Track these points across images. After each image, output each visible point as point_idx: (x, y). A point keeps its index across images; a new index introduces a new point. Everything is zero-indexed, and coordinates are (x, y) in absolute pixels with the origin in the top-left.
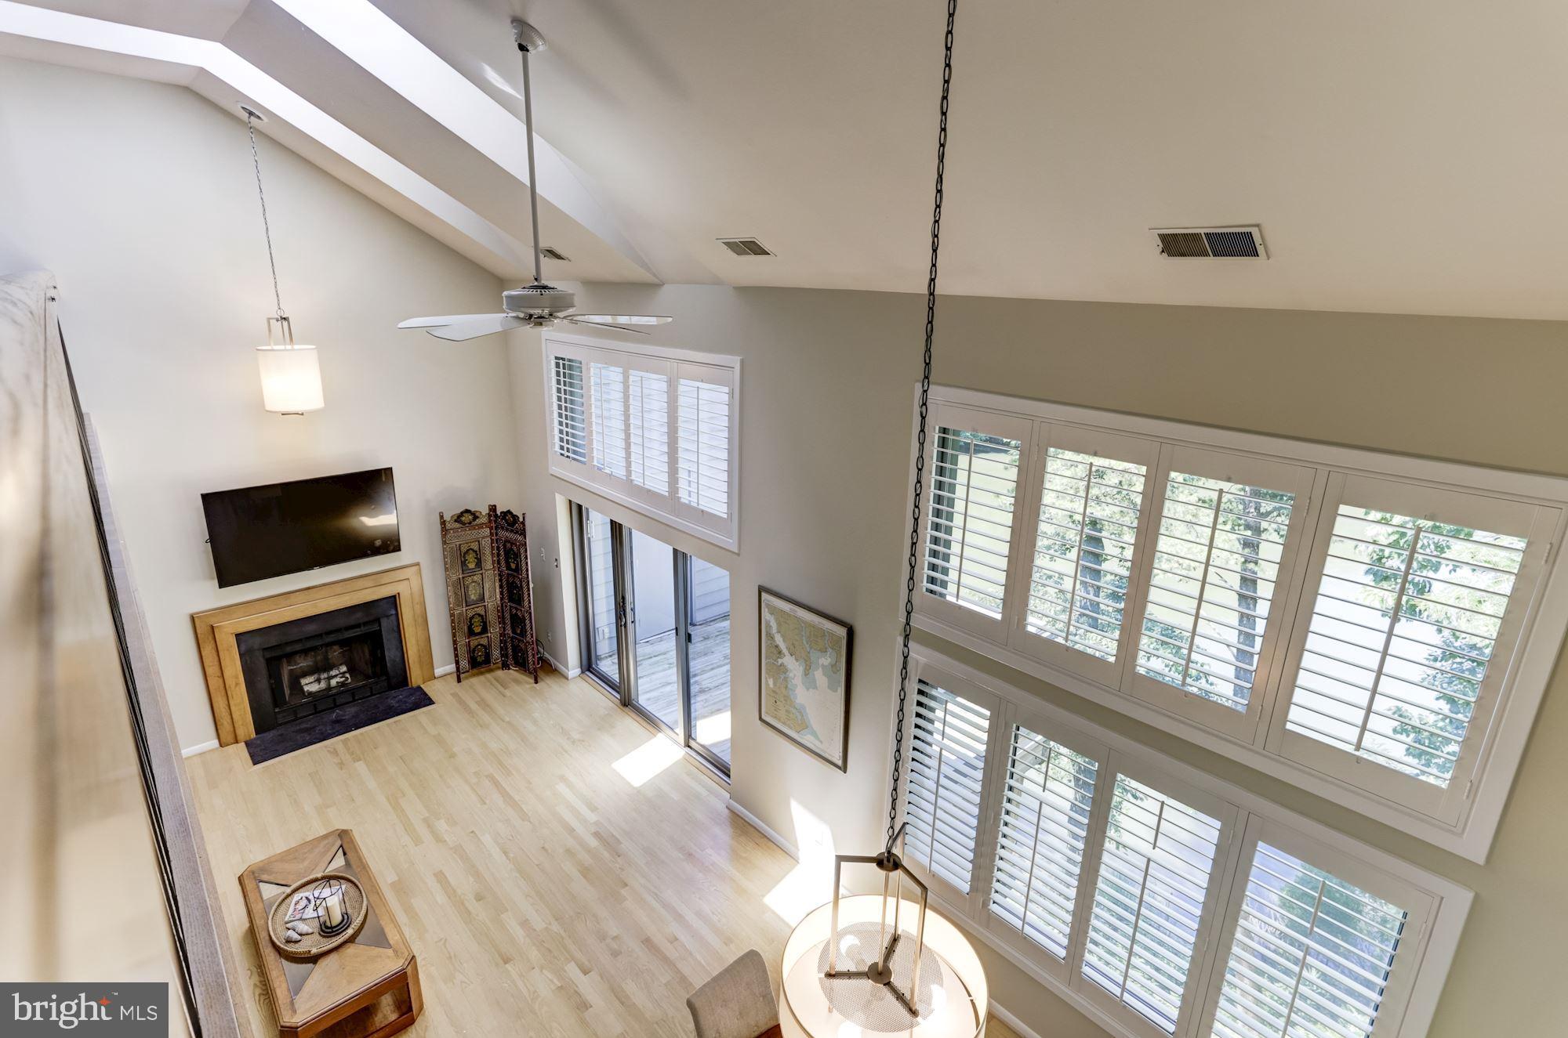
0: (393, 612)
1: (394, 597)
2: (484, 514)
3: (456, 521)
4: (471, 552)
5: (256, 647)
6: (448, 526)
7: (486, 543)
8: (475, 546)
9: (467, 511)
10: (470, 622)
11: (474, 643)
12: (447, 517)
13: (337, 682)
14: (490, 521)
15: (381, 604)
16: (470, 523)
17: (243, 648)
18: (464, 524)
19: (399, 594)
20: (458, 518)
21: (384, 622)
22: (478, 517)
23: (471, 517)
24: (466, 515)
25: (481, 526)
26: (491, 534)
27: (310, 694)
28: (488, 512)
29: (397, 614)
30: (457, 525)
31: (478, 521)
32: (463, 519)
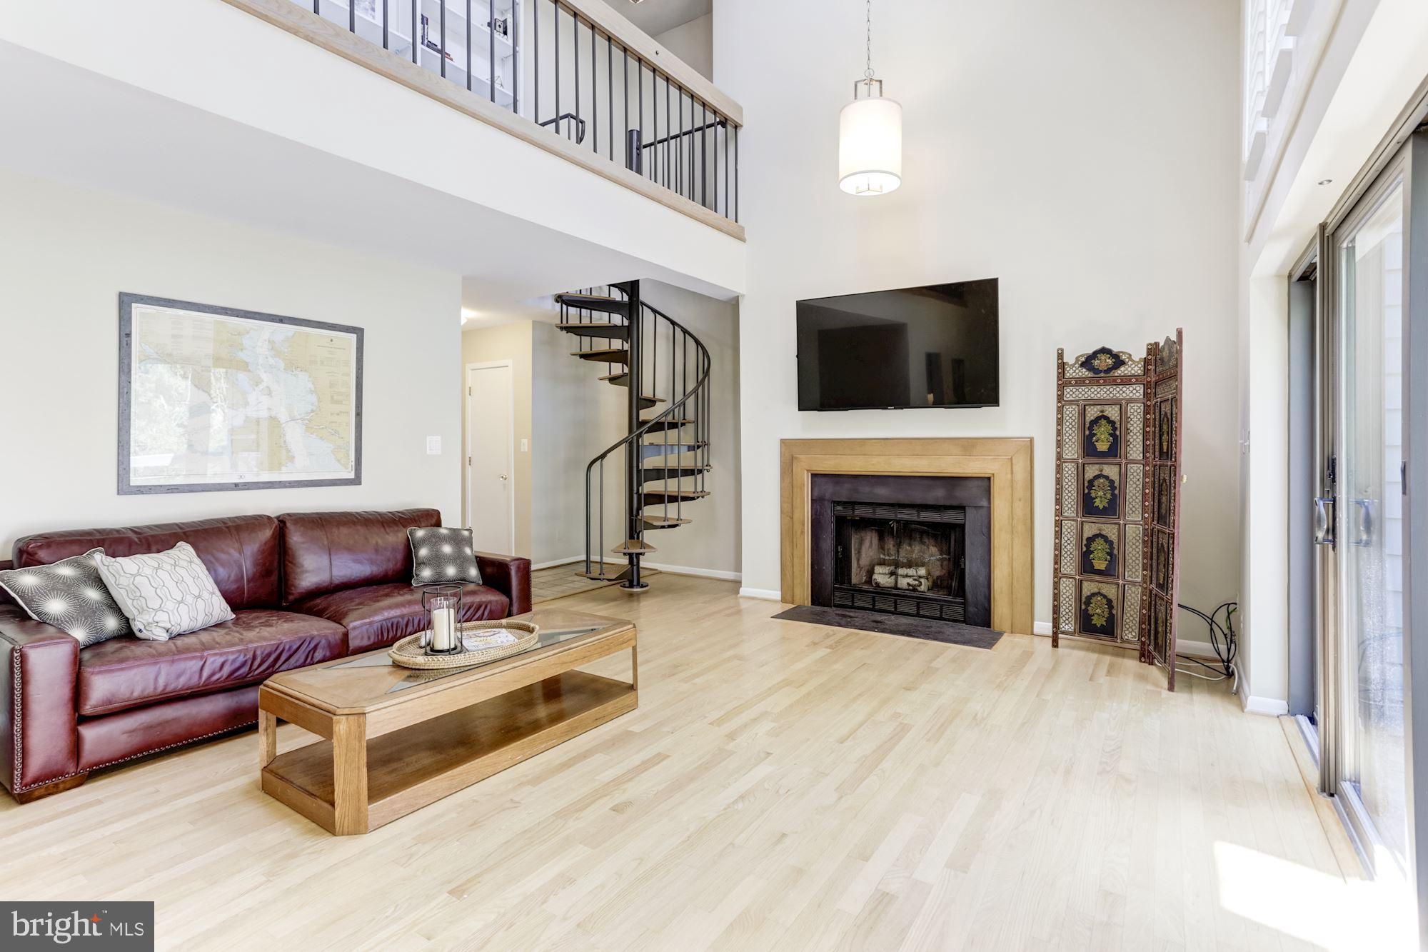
0: (985, 503)
1: (989, 479)
2: (1136, 357)
3: (1082, 365)
4: (1103, 422)
5: (828, 496)
6: (1070, 373)
7: (1136, 413)
8: (1113, 413)
9: (1104, 351)
10: (1088, 546)
11: (1089, 588)
12: (1069, 359)
13: (908, 584)
14: (1146, 371)
15: (967, 482)
16: (1109, 370)
17: (816, 494)
18: (1095, 371)
19: (993, 474)
20: (1087, 362)
21: (970, 513)
22: (1123, 363)
23: (1110, 362)
24: (1103, 357)
25: (1127, 381)
26: (1145, 394)
27: (878, 585)
28: (1144, 355)
29: (989, 508)
30: (1085, 373)
31: (1122, 371)
32: (1096, 362)
